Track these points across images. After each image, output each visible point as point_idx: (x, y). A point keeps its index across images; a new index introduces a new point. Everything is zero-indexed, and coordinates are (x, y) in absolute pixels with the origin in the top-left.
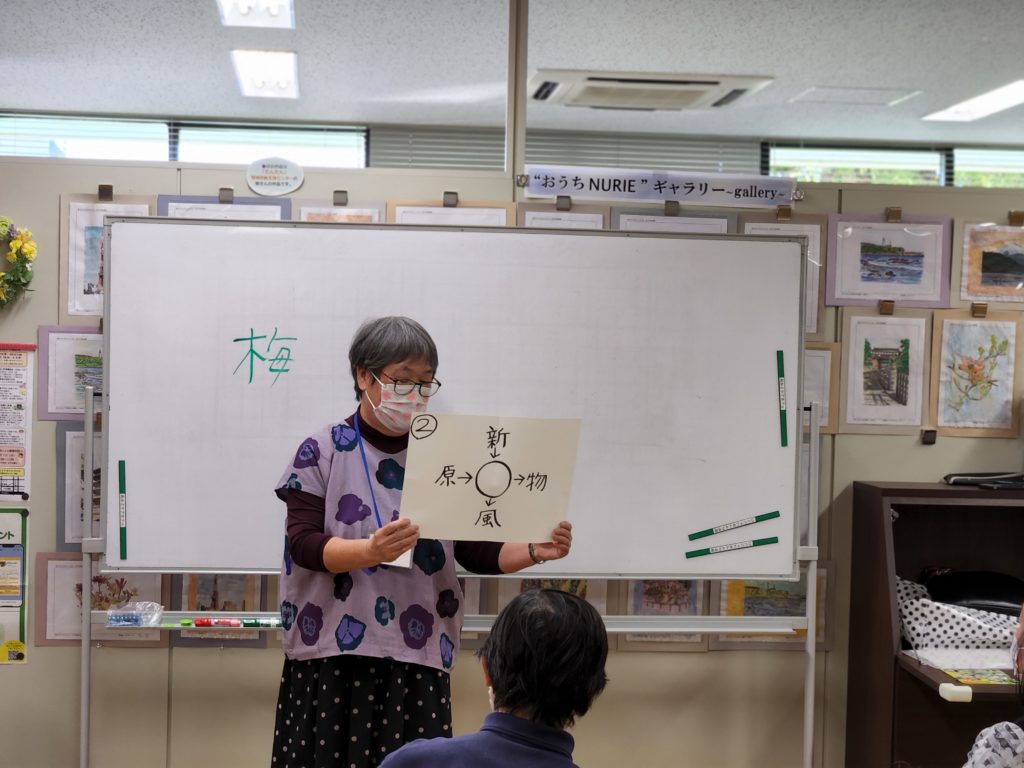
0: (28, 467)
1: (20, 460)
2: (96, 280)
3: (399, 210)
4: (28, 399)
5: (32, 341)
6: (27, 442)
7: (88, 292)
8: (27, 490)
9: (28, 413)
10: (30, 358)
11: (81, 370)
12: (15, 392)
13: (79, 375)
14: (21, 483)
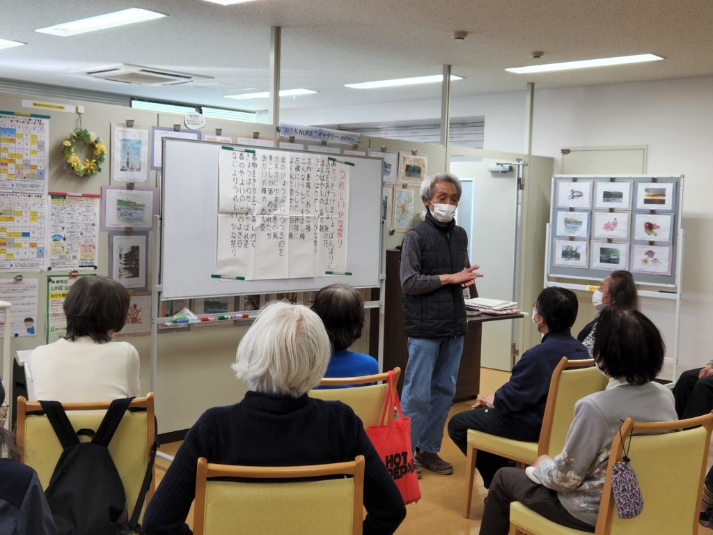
0: (97, 254)
1: (94, 250)
2: (125, 165)
3: (239, 138)
4: (97, 222)
5: (99, 193)
6: (96, 241)
7: (122, 170)
8: (96, 265)
9: (97, 228)
10: (97, 201)
11: (119, 207)
12: (92, 218)
13: (119, 209)
14: (94, 261)
